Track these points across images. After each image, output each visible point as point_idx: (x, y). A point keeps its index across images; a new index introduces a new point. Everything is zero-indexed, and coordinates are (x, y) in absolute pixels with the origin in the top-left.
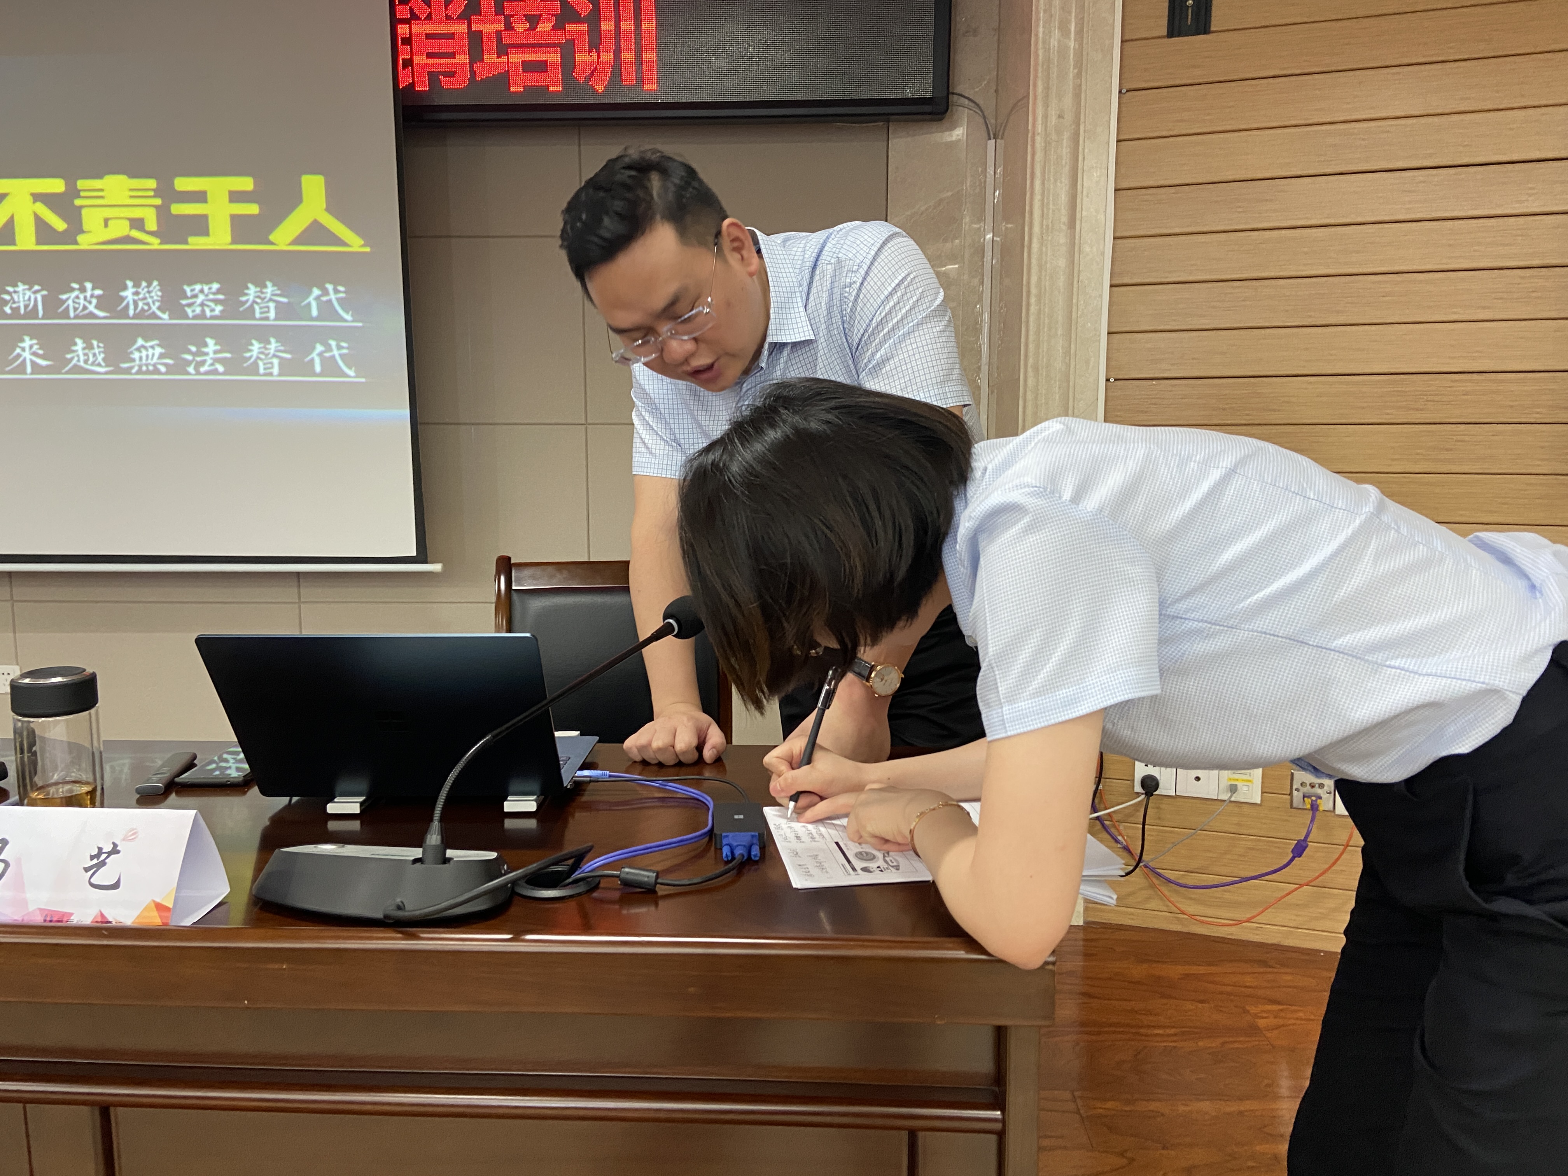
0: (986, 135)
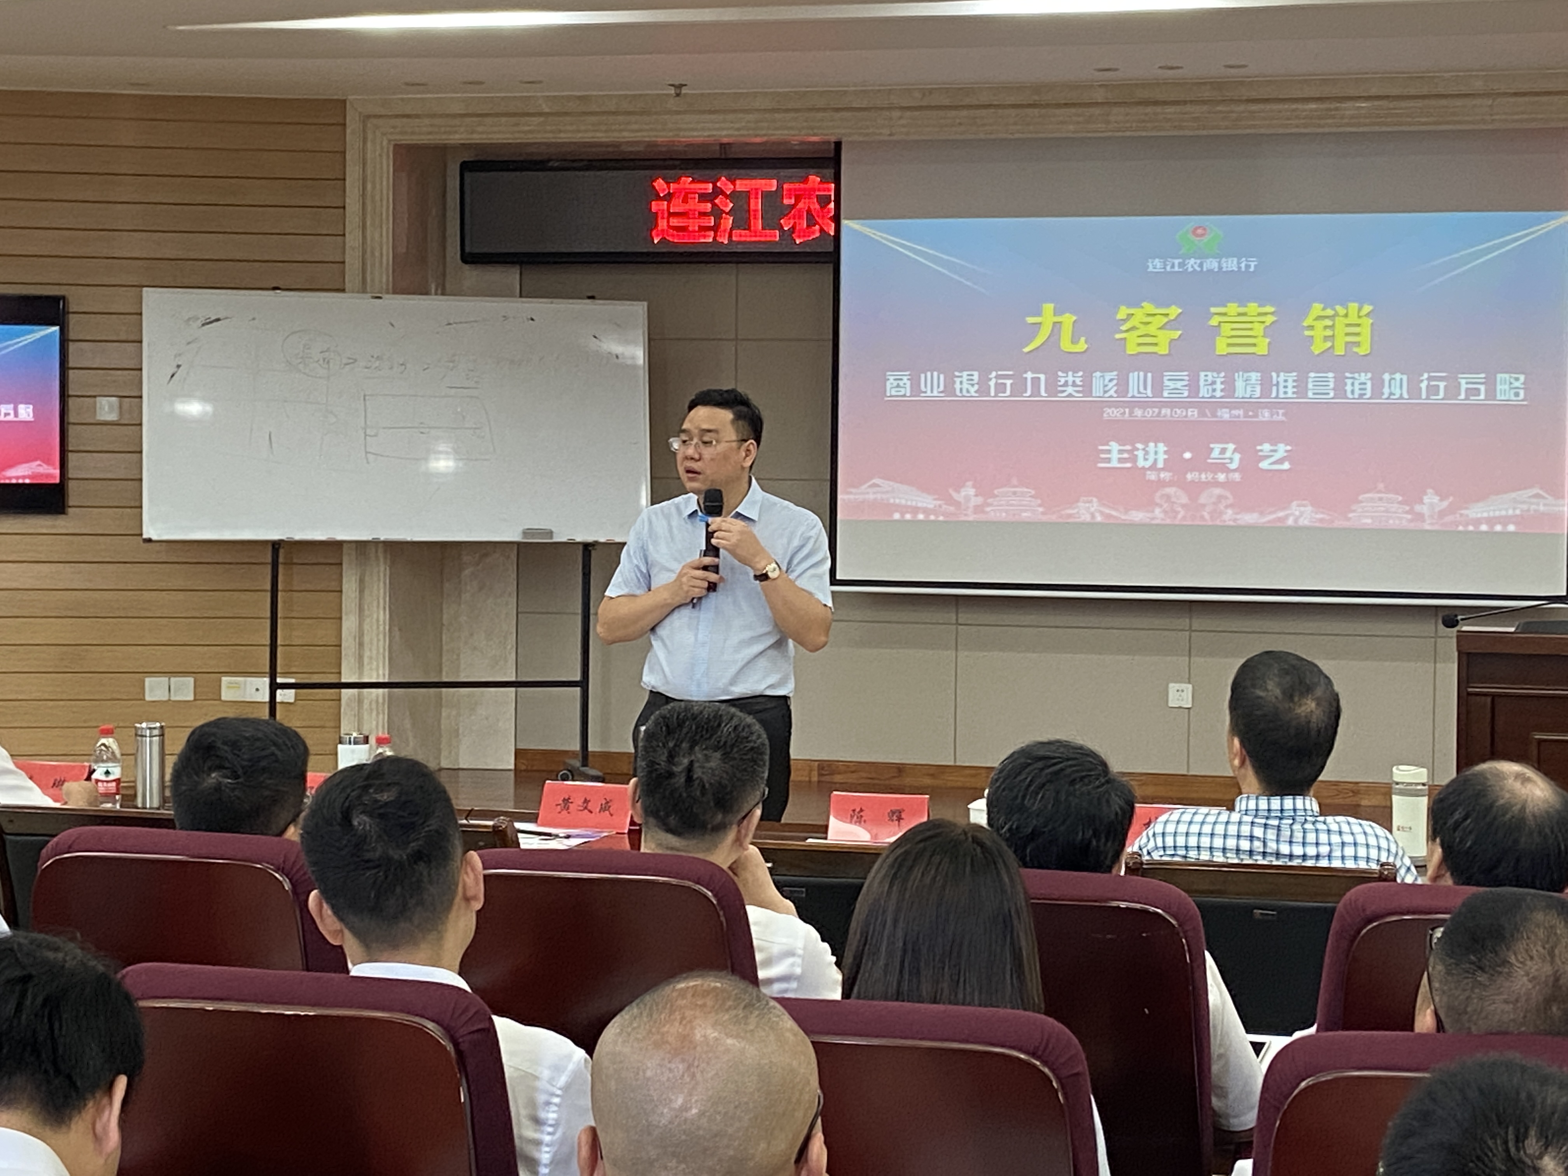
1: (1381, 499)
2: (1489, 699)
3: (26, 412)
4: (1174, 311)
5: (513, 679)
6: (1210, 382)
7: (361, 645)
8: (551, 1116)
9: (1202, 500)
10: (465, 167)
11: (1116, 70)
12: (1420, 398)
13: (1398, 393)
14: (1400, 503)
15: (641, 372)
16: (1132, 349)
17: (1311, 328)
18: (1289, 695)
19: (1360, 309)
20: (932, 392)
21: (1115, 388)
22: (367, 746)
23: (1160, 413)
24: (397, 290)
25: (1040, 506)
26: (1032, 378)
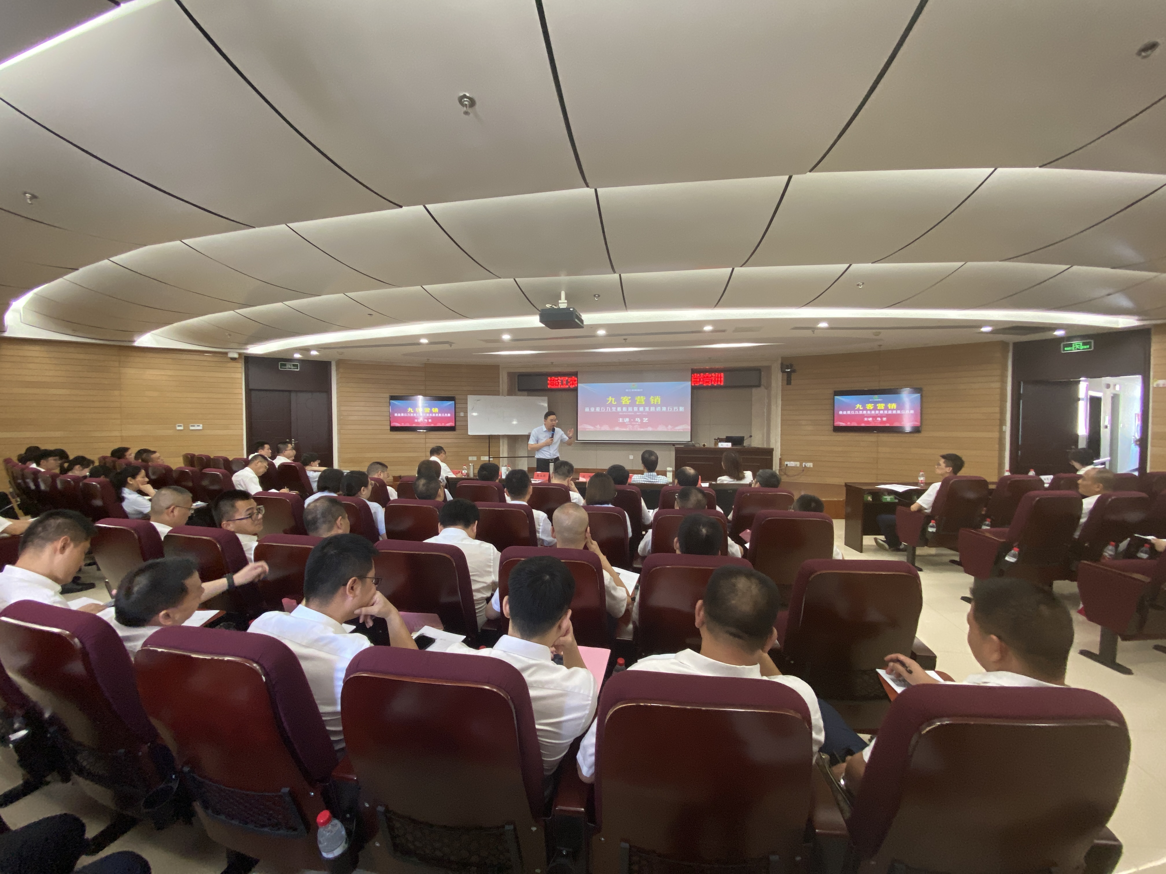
1: (662, 426)
3: (449, 415)
4: (630, 398)
6: (635, 408)
7: (503, 451)
8: (541, 524)
9: (635, 427)
10: (518, 376)
12: (668, 411)
13: (665, 410)
14: (665, 427)
16: (623, 403)
17: (651, 400)
18: (650, 456)
19: (659, 397)
20: (593, 410)
21: (621, 410)
23: (628, 413)
24: (508, 395)
25: (609, 428)
26: (608, 408)
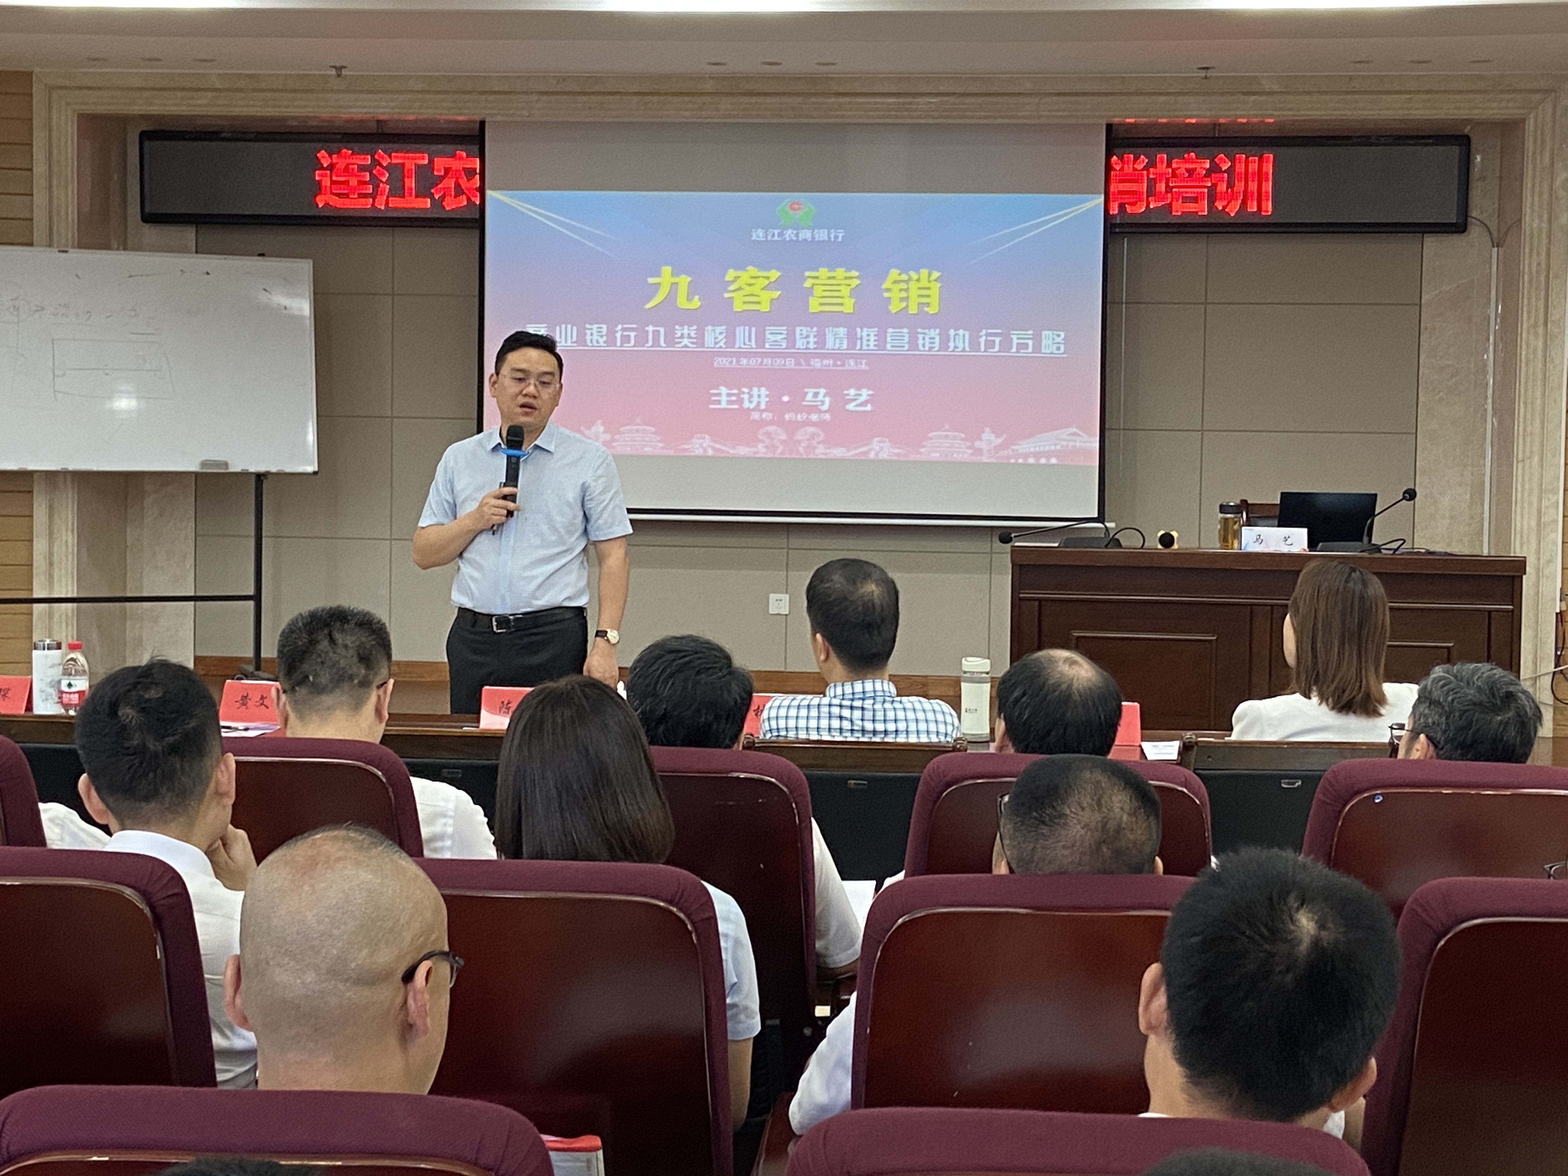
0: (1491, 244)
1: (947, 436)
2: (1037, 603)
4: (774, 274)
5: (191, 593)
6: (805, 335)
7: (51, 564)
9: (799, 437)
10: (144, 136)
11: (724, 64)
12: (979, 351)
13: (961, 345)
14: (962, 439)
15: (308, 322)
16: (738, 307)
17: (888, 290)
19: (929, 276)
20: (566, 342)
21: (724, 340)
22: (59, 651)
23: (762, 362)
24: (82, 245)
25: (659, 441)
26: (654, 331)
